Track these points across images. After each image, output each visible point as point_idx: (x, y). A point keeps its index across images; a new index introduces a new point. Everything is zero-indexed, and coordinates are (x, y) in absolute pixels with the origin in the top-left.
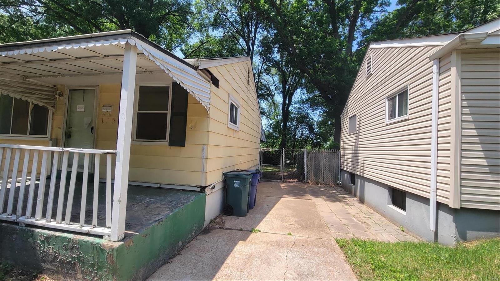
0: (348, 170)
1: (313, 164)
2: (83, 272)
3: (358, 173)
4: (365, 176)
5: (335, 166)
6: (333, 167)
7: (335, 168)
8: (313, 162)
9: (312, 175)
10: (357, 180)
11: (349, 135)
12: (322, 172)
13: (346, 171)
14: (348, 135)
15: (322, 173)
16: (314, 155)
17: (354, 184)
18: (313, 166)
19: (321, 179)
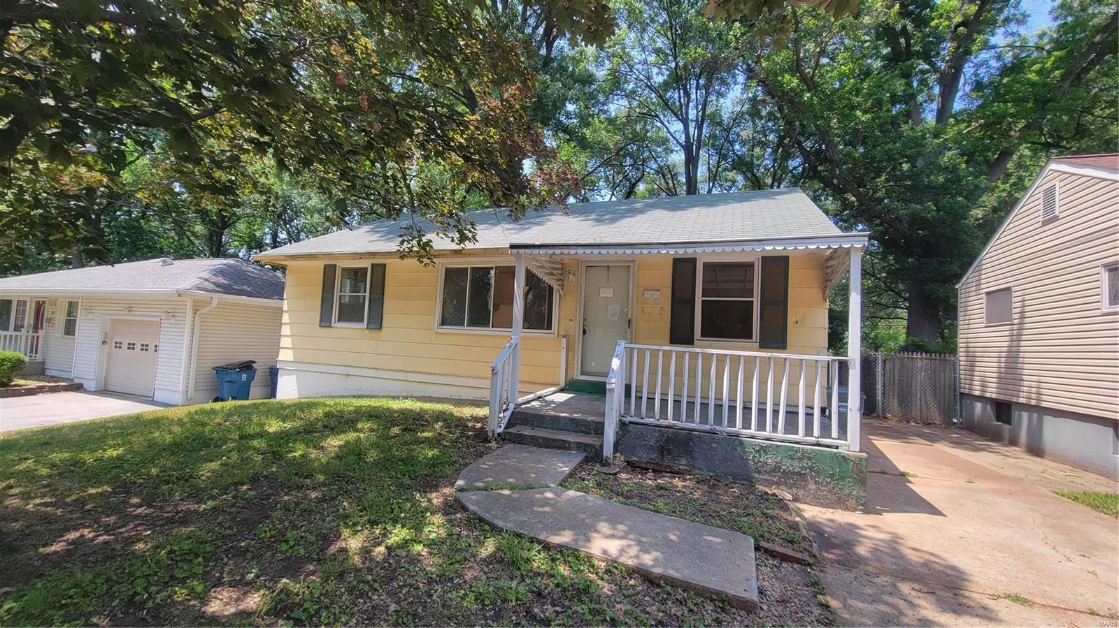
0: (988, 395)
1: (896, 382)
2: (816, 483)
3: (1021, 400)
4: (1044, 404)
5: (947, 388)
6: (942, 389)
7: (947, 391)
8: (897, 379)
9: (894, 403)
10: (1016, 416)
11: (986, 327)
12: (919, 397)
13: (981, 398)
14: (983, 325)
15: (918, 401)
16: (897, 365)
17: (1009, 422)
18: (896, 385)
19: (916, 412)
